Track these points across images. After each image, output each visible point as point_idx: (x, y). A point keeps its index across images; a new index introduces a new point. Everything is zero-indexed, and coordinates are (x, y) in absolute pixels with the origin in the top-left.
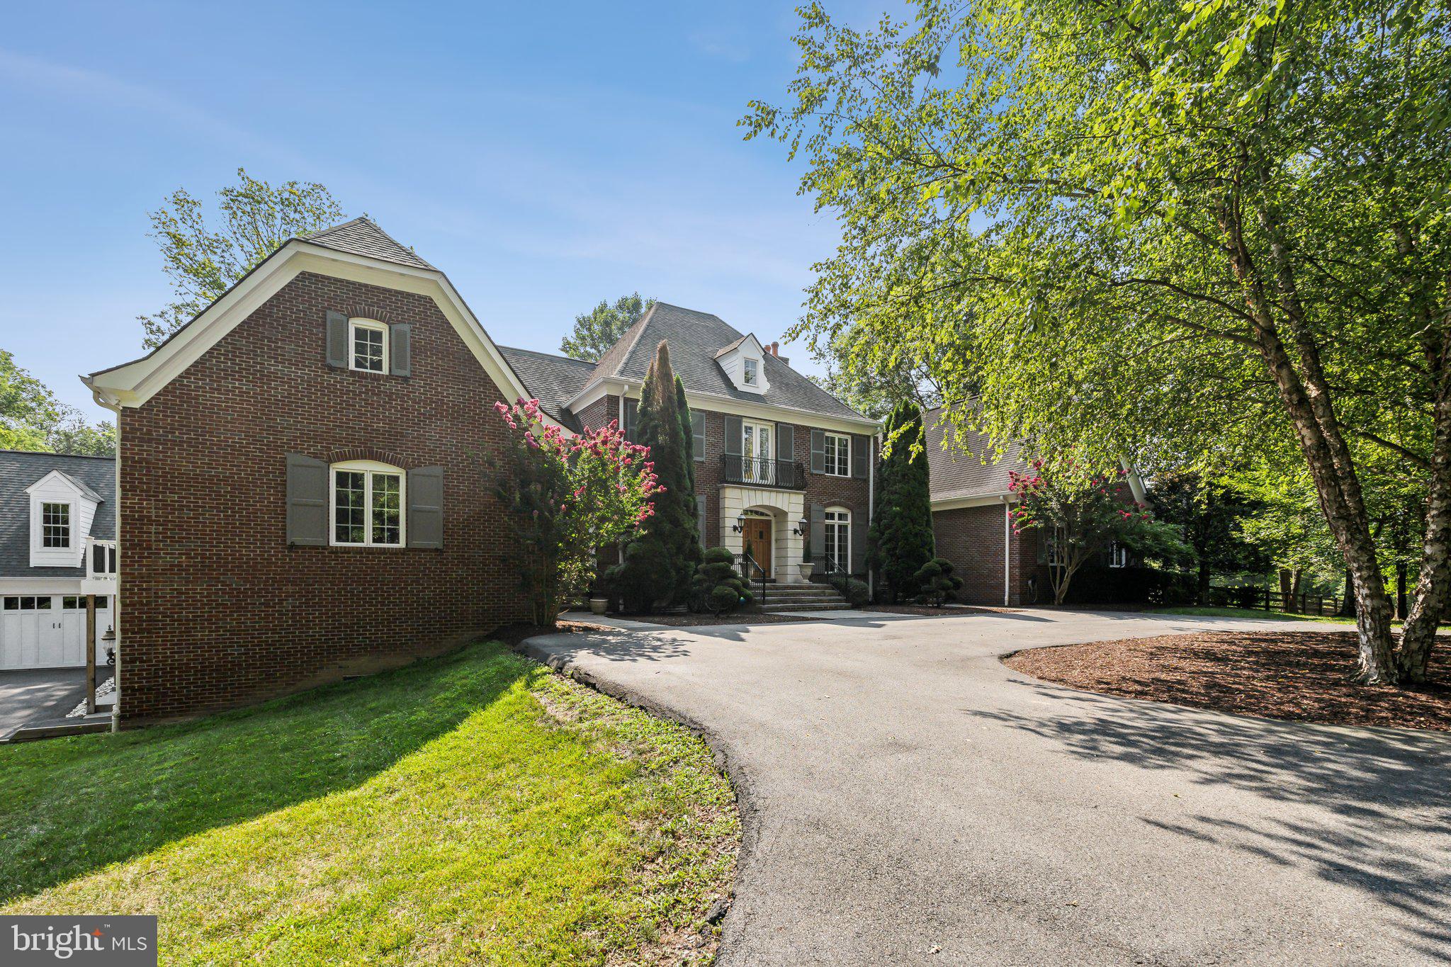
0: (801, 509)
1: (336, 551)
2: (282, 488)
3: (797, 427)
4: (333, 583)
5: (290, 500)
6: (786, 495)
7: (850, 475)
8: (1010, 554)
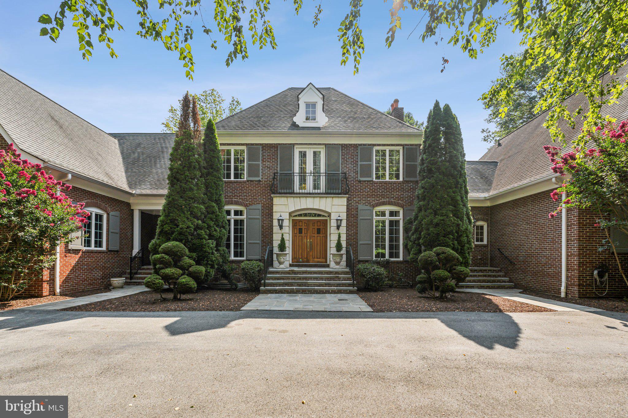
0: (344, 209)
3: (344, 146)
7: (401, 179)
8: (567, 241)
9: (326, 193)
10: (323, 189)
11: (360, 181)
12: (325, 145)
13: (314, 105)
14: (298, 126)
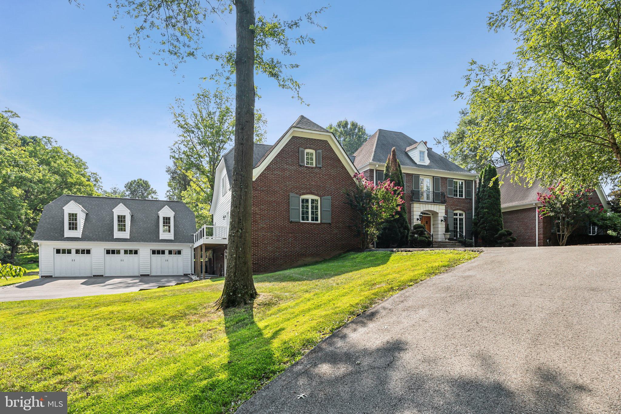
0: (444, 211)
1: (302, 223)
2: (288, 204)
3: (441, 178)
4: (301, 233)
5: (291, 207)
6: (438, 206)
7: (464, 197)
8: (538, 228)
9: (434, 202)
10: (431, 199)
11: (448, 197)
12: (433, 177)
13: (423, 152)
14: (416, 164)
